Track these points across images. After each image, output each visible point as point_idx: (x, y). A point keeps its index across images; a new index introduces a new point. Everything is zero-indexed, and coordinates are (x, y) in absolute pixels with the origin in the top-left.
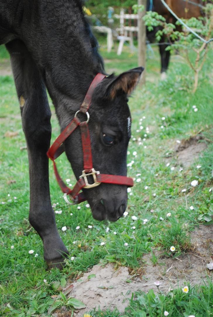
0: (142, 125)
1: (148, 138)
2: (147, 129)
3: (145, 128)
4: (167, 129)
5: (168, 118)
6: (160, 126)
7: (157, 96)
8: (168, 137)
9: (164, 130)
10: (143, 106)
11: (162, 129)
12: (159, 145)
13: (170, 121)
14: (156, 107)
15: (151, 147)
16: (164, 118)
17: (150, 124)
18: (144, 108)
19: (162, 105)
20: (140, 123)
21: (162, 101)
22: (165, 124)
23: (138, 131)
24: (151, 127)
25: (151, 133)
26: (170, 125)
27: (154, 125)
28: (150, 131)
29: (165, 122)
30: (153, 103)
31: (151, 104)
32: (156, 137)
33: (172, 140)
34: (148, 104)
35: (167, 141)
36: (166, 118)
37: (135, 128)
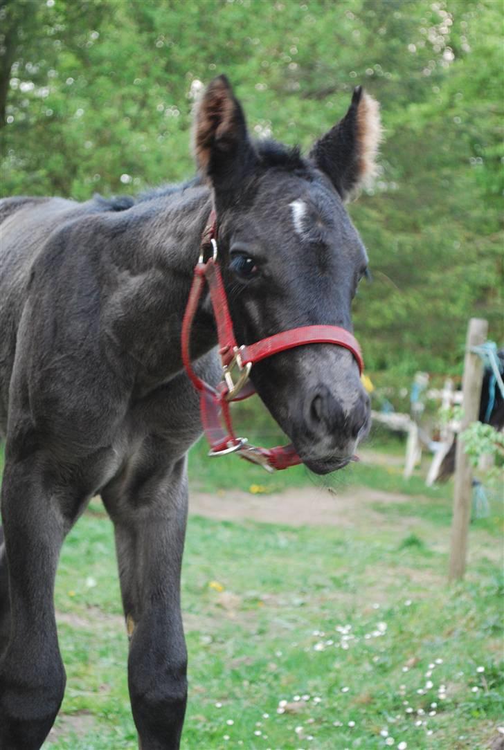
0: (431, 679)
1: (441, 709)
2: (442, 689)
3: (436, 687)
4: (487, 694)
5: (493, 669)
6: (471, 685)
7: (482, 610)
8: (483, 714)
9: (478, 696)
10: (447, 628)
11: (475, 693)
12: (461, 732)
13: (495, 676)
14: (478, 635)
15: (442, 732)
16: (481, 669)
17: (449, 678)
18: (450, 634)
19: (490, 632)
20: (429, 674)
21: (491, 620)
22: (484, 683)
23: (420, 691)
24: (451, 686)
25: (449, 701)
26: (493, 687)
27: (458, 681)
28: (449, 695)
29: (484, 680)
30: (472, 624)
31: (466, 626)
32: (458, 711)
33: (491, 723)
34: (460, 626)
35: (480, 724)
36: (486, 669)
37: (416, 684)
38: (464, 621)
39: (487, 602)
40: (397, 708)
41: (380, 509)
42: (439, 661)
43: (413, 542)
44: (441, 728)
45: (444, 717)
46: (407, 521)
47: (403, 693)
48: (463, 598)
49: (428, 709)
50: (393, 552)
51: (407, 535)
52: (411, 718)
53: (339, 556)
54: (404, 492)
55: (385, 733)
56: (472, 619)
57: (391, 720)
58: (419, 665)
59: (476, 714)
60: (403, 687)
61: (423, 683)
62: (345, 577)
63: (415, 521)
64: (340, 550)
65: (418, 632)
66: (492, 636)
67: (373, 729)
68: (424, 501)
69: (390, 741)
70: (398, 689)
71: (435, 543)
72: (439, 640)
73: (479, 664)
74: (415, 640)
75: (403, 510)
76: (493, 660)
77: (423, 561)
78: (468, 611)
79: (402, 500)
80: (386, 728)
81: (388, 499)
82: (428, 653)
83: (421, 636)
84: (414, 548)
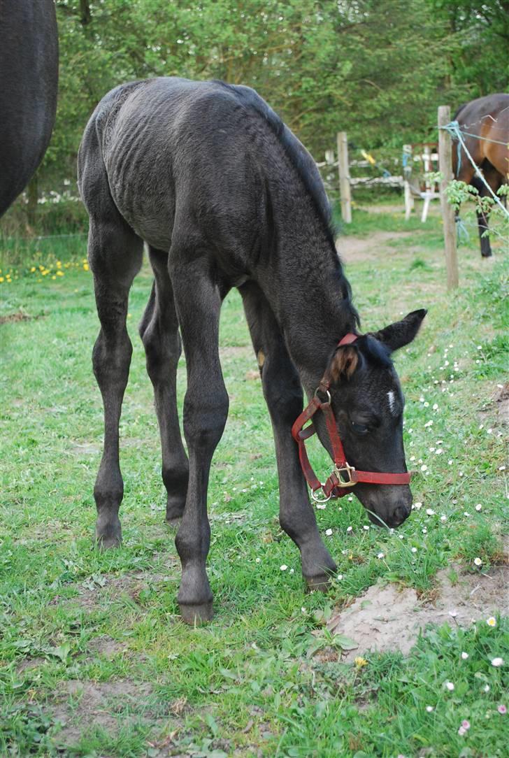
0: (447, 359)
1: (457, 378)
2: (456, 365)
3: (452, 364)
4: (486, 363)
5: (488, 345)
6: (475, 359)
7: (474, 306)
8: (486, 377)
9: (480, 366)
10: (452, 322)
11: (478, 364)
12: (473, 391)
13: (490, 350)
14: (475, 323)
15: (460, 393)
16: (480, 347)
17: (460, 356)
18: (454, 325)
19: (481, 320)
20: (445, 356)
21: (481, 312)
22: (483, 356)
23: (441, 368)
24: (461, 361)
25: (462, 371)
26: (489, 357)
27: (466, 357)
28: (460, 368)
29: (482, 353)
30: (469, 317)
31: (465, 318)
32: (468, 377)
33: (492, 383)
34: (460, 320)
35: (484, 384)
36: (483, 346)
37: (438, 364)
38: (462, 315)
39: (476, 300)
40: (428, 382)
41: (392, 244)
42: (451, 346)
43: (419, 264)
44: (458, 390)
45: (459, 383)
46: (411, 249)
47: (430, 371)
48: (460, 299)
49: (449, 379)
50: (405, 273)
51: (414, 259)
52: (438, 387)
53: (369, 282)
54: (407, 230)
55: (422, 400)
56: (468, 312)
57: (424, 390)
58: (437, 350)
59: (481, 378)
60: (429, 367)
61: (442, 362)
62: (377, 296)
63: (417, 248)
64: (370, 277)
65: (432, 328)
66: (482, 323)
67: (414, 398)
68: (421, 233)
69: (427, 404)
70: (426, 369)
71: (433, 262)
72: (448, 331)
73: (477, 344)
74: (431, 333)
75: (407, 242)
76: (487, 340)
77: (427, 276)
78: (465, 308)
79: (406, 235)
80: (422, 396)
81: (396, 236)
82: (442, 341)
83: (435, 330)
84: (420, 267)
